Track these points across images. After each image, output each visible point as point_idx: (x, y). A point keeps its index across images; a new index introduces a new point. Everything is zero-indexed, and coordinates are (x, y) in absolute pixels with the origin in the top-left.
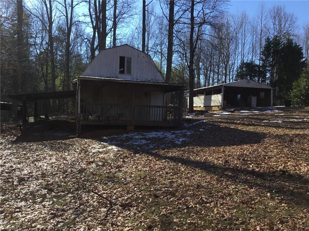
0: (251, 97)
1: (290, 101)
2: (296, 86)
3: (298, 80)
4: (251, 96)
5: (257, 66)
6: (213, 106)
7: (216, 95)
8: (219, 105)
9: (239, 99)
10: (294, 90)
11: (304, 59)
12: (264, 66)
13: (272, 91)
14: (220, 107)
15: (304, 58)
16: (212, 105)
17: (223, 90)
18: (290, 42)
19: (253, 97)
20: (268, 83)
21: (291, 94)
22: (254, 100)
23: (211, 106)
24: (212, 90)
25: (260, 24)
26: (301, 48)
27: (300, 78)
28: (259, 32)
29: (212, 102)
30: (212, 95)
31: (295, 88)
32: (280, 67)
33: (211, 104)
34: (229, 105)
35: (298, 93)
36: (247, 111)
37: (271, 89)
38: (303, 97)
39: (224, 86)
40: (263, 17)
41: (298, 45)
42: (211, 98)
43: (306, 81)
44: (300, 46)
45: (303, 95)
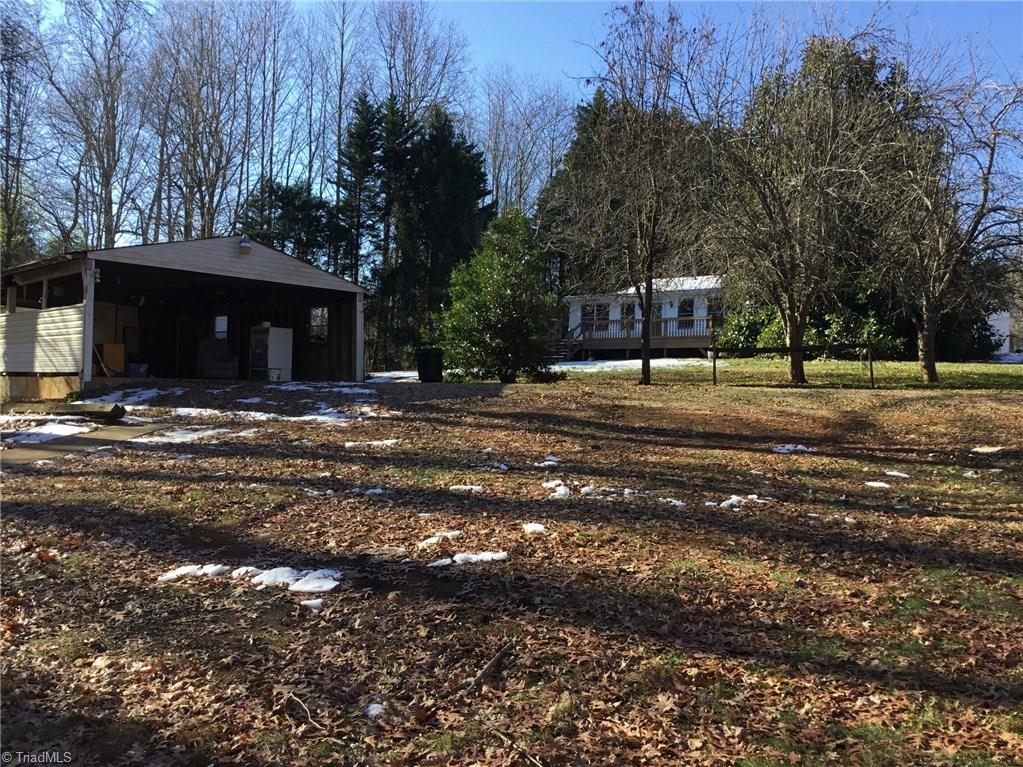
0: (267, 330)
1: (439, 354)
2: (466, 284)
3: (473, 262)
4: (267, 324)
5: (322, 204)
6: (44, 375)
7: (55, 312)
8: (71, 369)
9: (219, 336)
10: (457, 306)
11: (488, 200)
12: (347, 208)
13: (360, 306)
14: (77, 379)
15: (490, 192)
16: (38, 369)
17: (89, 282)
18: (443, 124)
19: (271, 329)
20: (365, 278)
21: (441, 319)
22: (279, 345)
23: (34, 374)
24: (42, 283)
25: (338, 46)
26: (480, 155)
27: (481, 249)
28: (334, 76)
29: (39, 352)
30: (39, 307)
31: (461, 297)
32: (408, 214)
33: (37, 364)
34: (143, 368)
35: (472, 320)
36: (207, 412)
37: (354, 294)
38: (491, 338)
39: (98, 262)
40: (347, 21)
41: (469, 144)
42: (36, 330)
43: (506, 266)
44: (474, 151)
45: (495, 326)
